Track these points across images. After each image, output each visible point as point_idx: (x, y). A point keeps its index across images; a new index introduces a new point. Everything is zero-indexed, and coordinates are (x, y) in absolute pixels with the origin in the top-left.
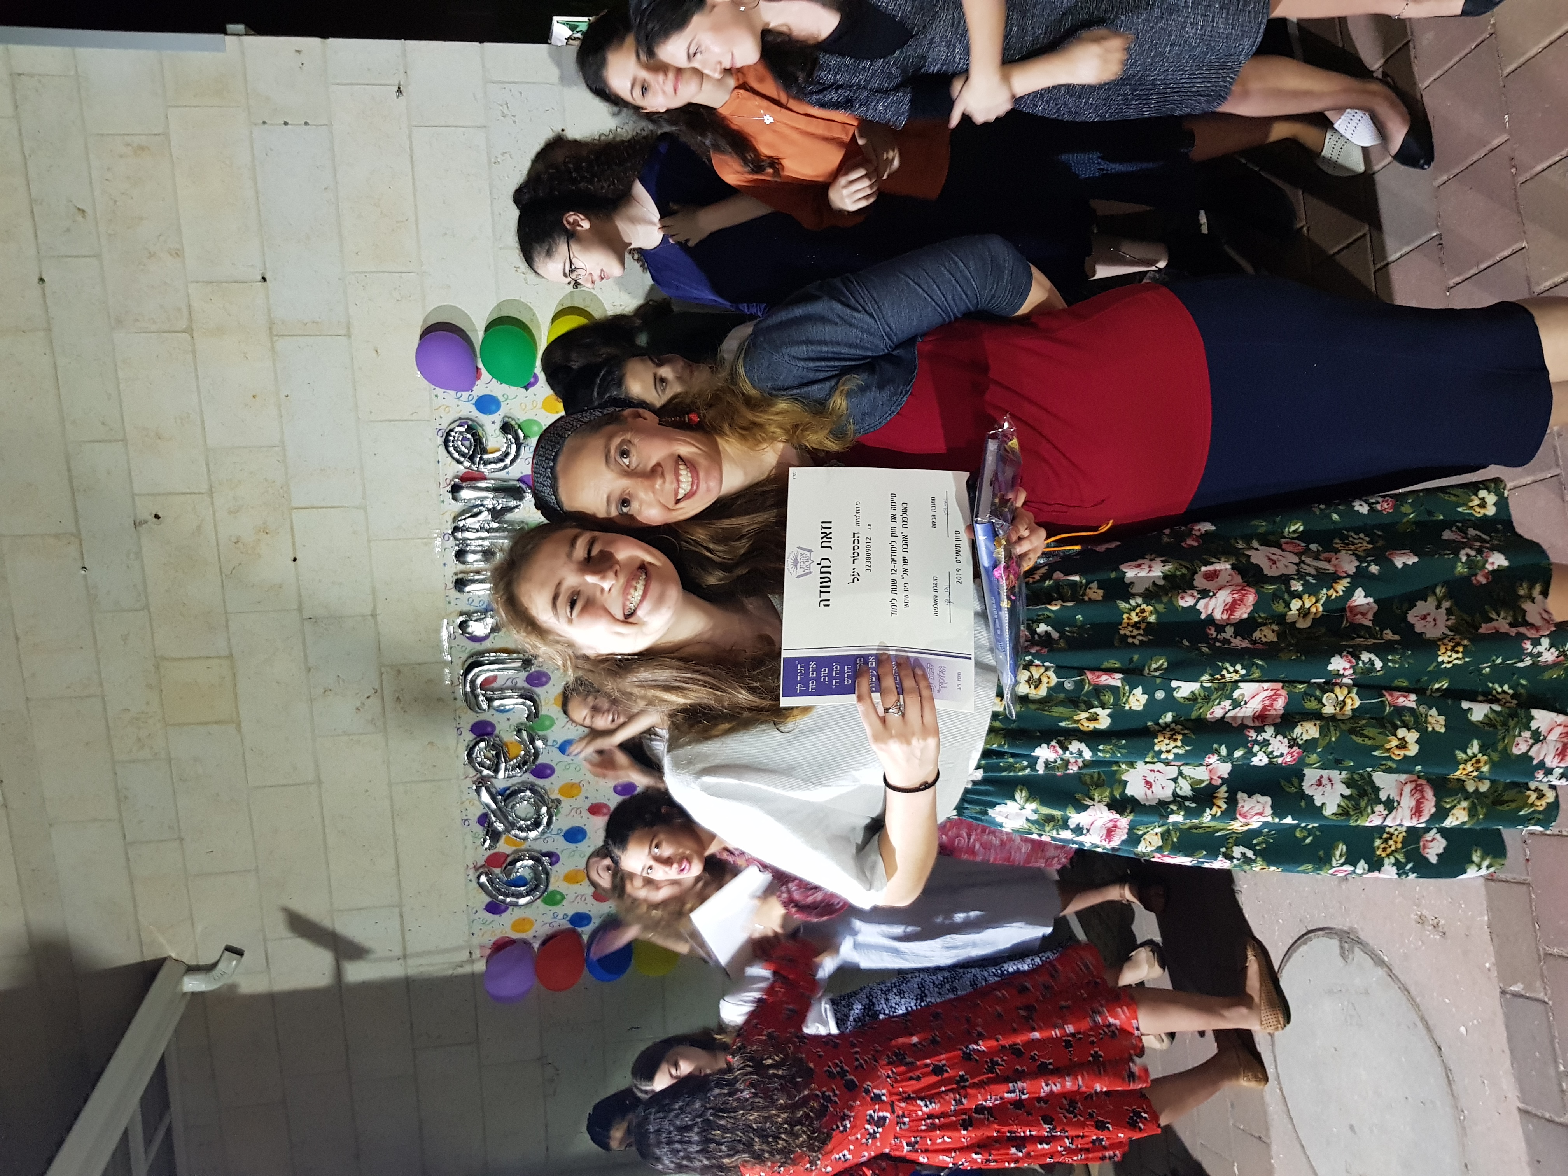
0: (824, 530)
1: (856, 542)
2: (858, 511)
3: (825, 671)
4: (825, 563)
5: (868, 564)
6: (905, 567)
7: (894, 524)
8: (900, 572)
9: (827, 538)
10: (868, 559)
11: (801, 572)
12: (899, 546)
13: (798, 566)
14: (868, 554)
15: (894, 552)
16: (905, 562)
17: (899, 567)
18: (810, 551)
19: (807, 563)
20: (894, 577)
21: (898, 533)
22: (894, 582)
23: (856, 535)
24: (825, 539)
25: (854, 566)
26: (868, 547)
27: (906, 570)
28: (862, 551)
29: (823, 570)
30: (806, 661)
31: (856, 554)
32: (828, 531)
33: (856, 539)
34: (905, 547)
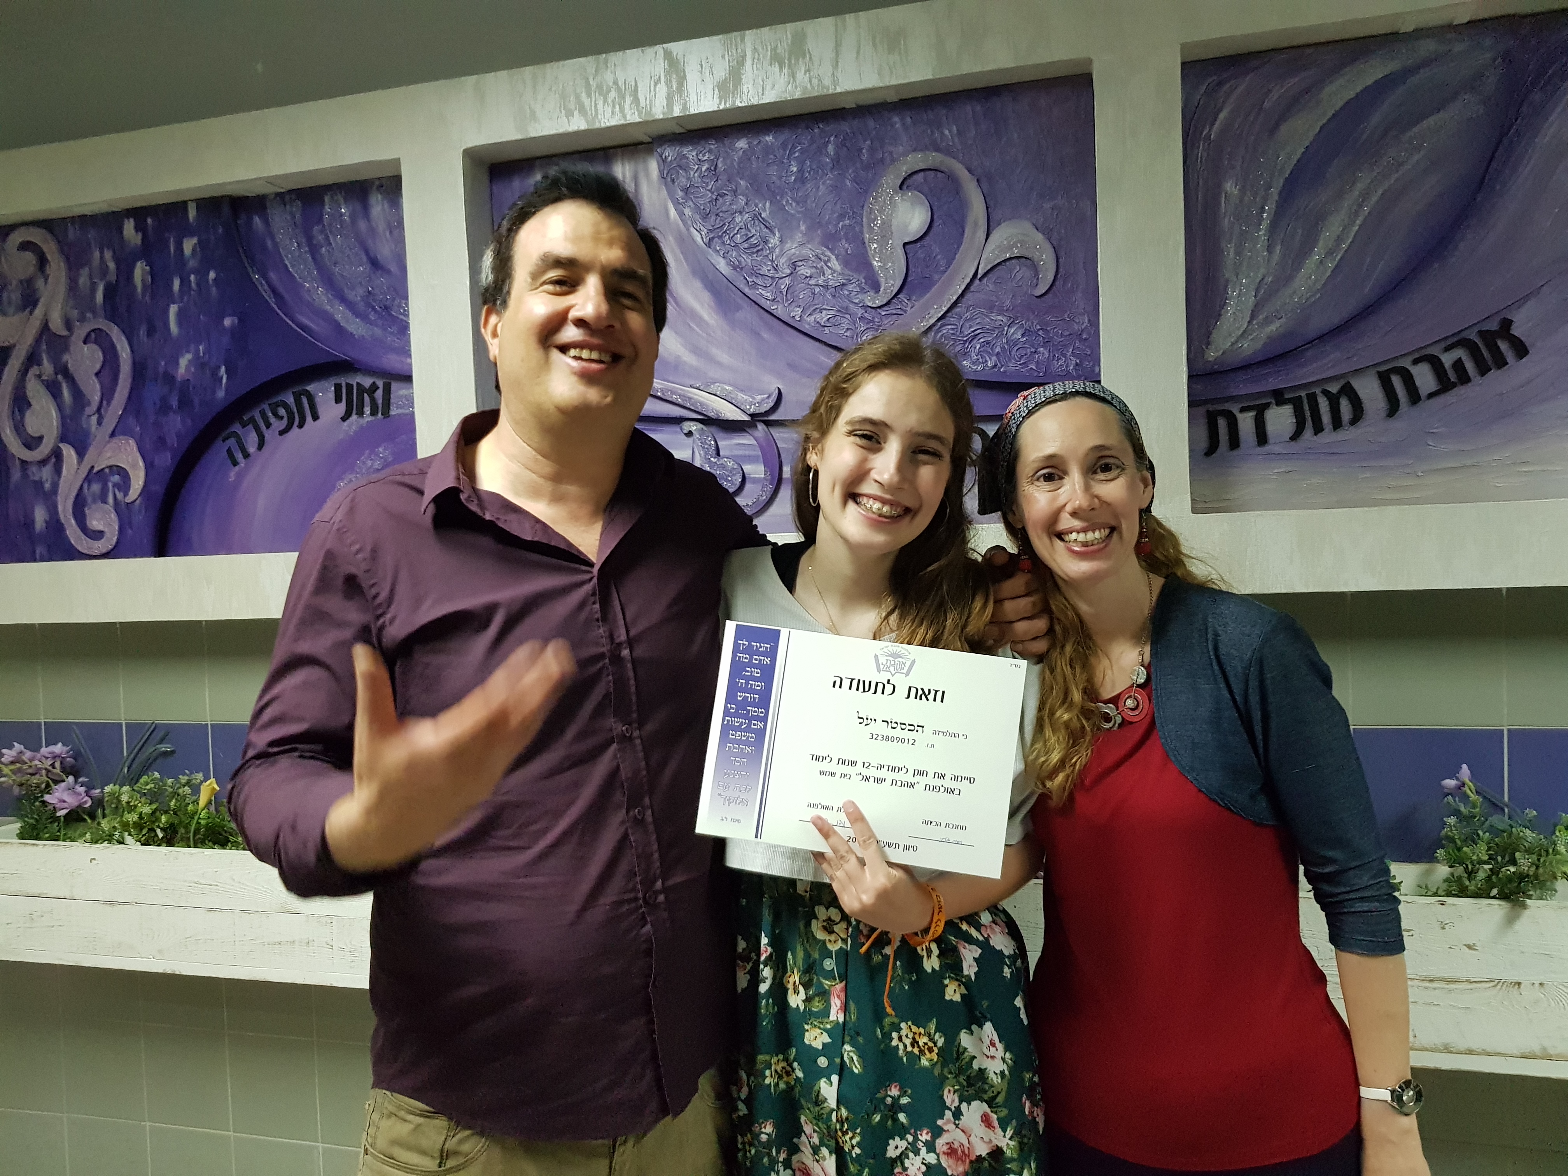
0: (933, 693)
1: (912, 728)
2: (953, 735)
3: (757, 673)
4: (889, 689)
5: (880, 738)
6: (872, 779)
7: (931, 775)
8: (866, 772)
9: (922, 694)
10: (887, 738)
11: (882, 660)
12: (900, 776)
13: (891, 659)
14: (893, 739)
15: (893, 769)
16: (878, 780)
17: (872, 772)
18: (907, 674)
19: (892, 669)
20: (860, 764)
21: (918, 778)
22: (853, 763)
23: (920, 729)
24: (920, 692)
25: (879, 721)
26: (903, 741)
27: (868, 779)
28: (897, 732)
29: (880, 686)
30: (773, 654)
31: (895, 725)
32: (931, 697)
33: (913, 727)
34: (899, 783)
